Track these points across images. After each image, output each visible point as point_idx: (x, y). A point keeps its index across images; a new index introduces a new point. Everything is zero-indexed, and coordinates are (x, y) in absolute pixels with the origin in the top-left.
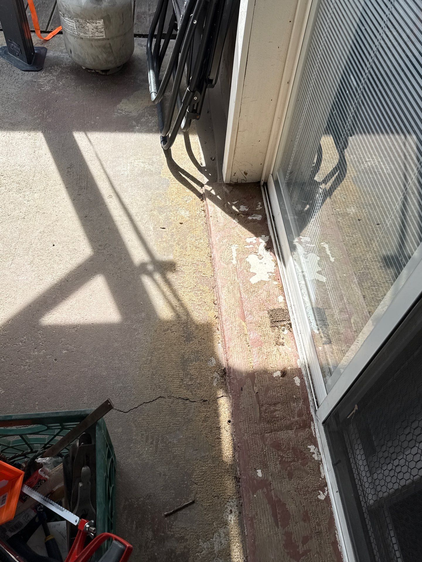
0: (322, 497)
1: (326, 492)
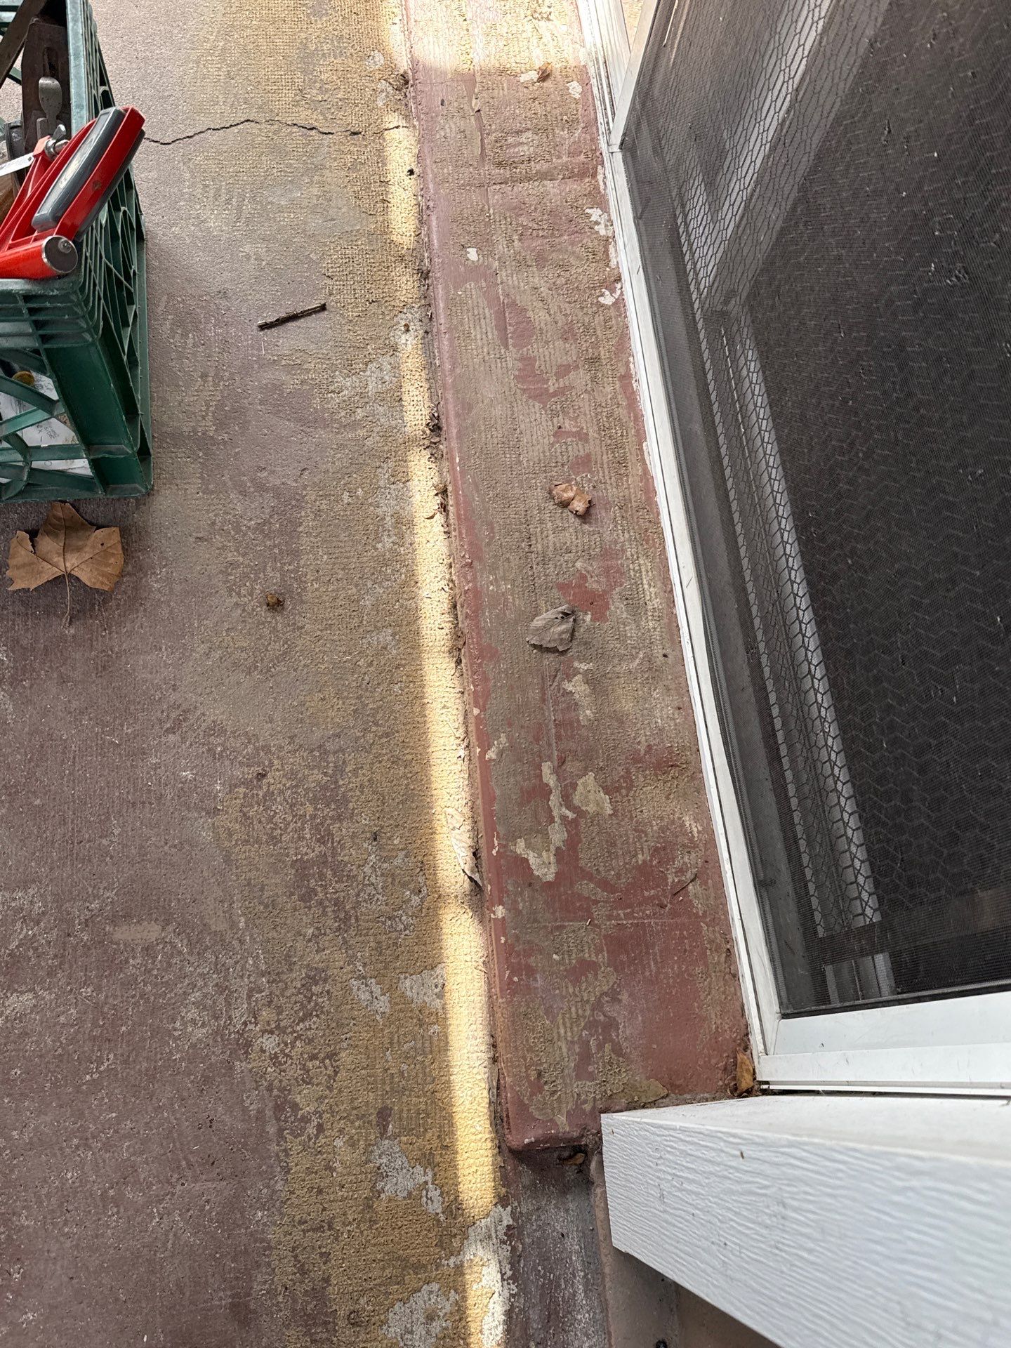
0: (608, 300)
1: (618, 292)
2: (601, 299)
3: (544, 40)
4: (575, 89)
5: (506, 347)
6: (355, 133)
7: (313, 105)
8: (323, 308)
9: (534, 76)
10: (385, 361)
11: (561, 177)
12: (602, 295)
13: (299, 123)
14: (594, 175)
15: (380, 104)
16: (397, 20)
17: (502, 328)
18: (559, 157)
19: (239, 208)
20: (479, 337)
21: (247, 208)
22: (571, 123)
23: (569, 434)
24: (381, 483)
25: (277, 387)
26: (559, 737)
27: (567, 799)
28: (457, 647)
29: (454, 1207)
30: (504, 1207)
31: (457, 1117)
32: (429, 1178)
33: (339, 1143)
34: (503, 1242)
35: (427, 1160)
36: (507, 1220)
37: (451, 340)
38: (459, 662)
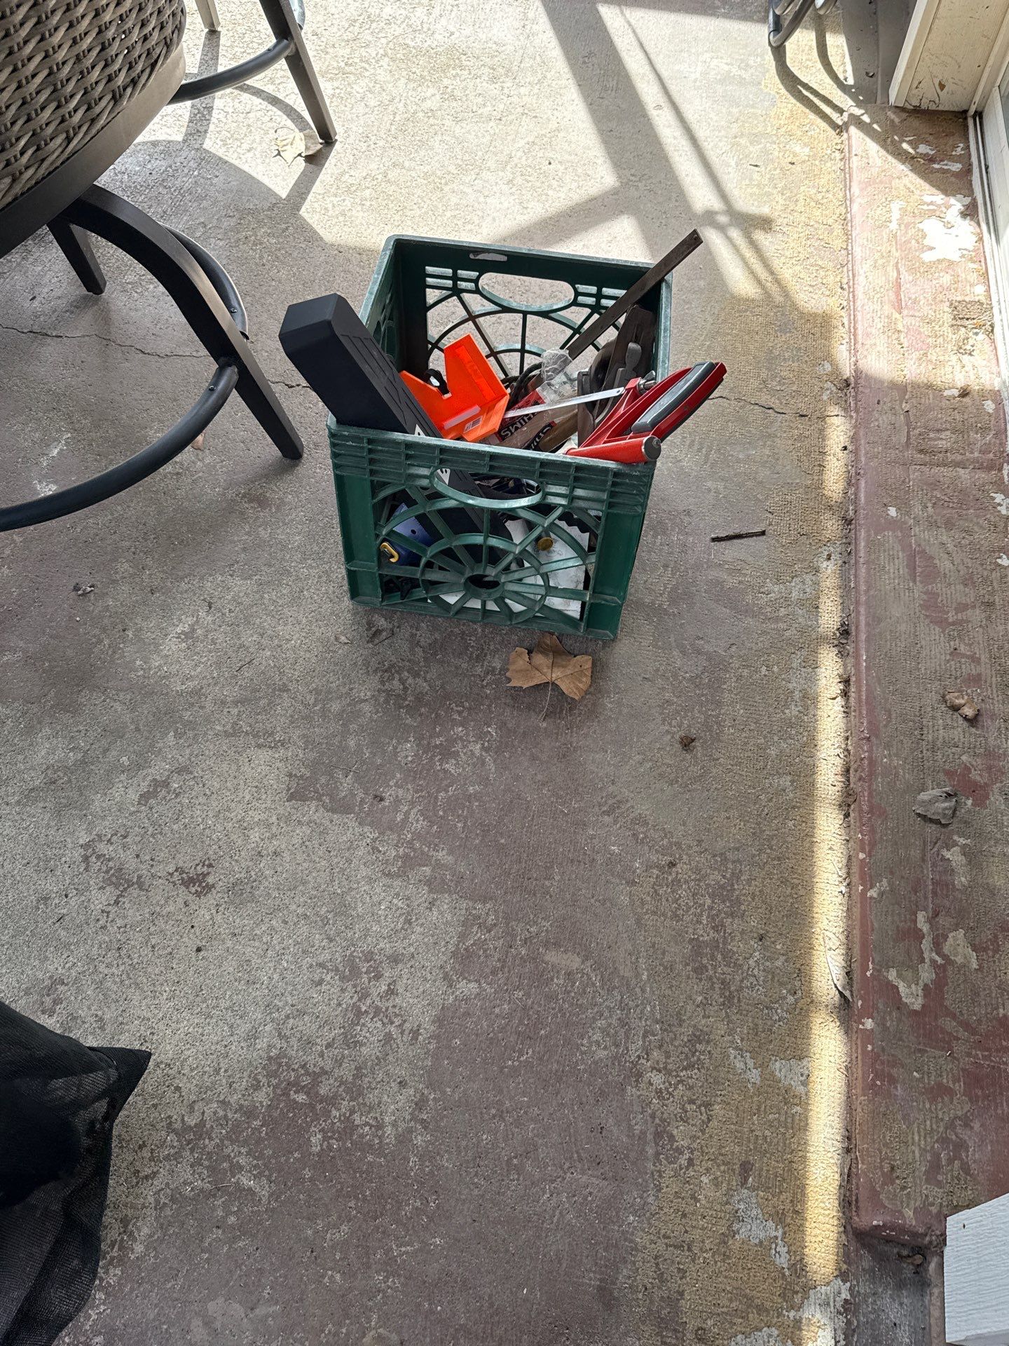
0: (1005, 562)
2: (999, 561)
3: (966, 369)
4: (990, 406)
5: (915, 582)
6: (802, 416)
7: (773, 393)
8: (763, 533)
9: (956, 392)
10: (808, 578)
11: (971, 467)
12: (1000, 558)
13: (760, 403)
14: (1000, 469)
15: (825, 398)
16: (844, 342)
17: (912, 568)
18: (972, 453)
19: (707, 456)
20: (892, 571)
21: (713, 455)
22: (984, 430)
23: (963, 656)
24: (794, 665)
25: (719, 583)
26: (935, 893)
27: (937, 946)
28: (847, 802)
29: (799, 1266)
30: (844, 1281)
31: (809, 1189)
32: (779, 1234)
33: (705, 1179)
34: (839, 1313)
35: (779, 1218)
36: (845, 1295)
37: (868, 570)
38: (847, 815)
